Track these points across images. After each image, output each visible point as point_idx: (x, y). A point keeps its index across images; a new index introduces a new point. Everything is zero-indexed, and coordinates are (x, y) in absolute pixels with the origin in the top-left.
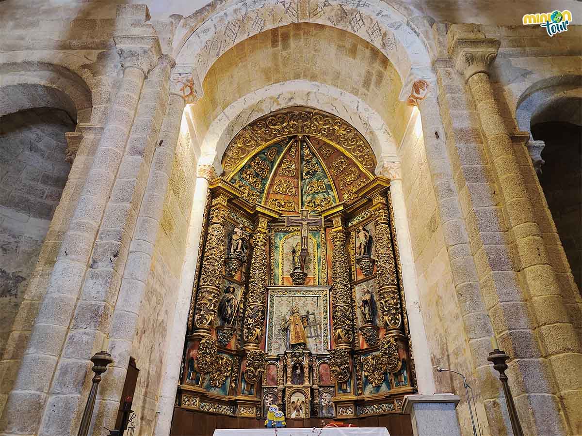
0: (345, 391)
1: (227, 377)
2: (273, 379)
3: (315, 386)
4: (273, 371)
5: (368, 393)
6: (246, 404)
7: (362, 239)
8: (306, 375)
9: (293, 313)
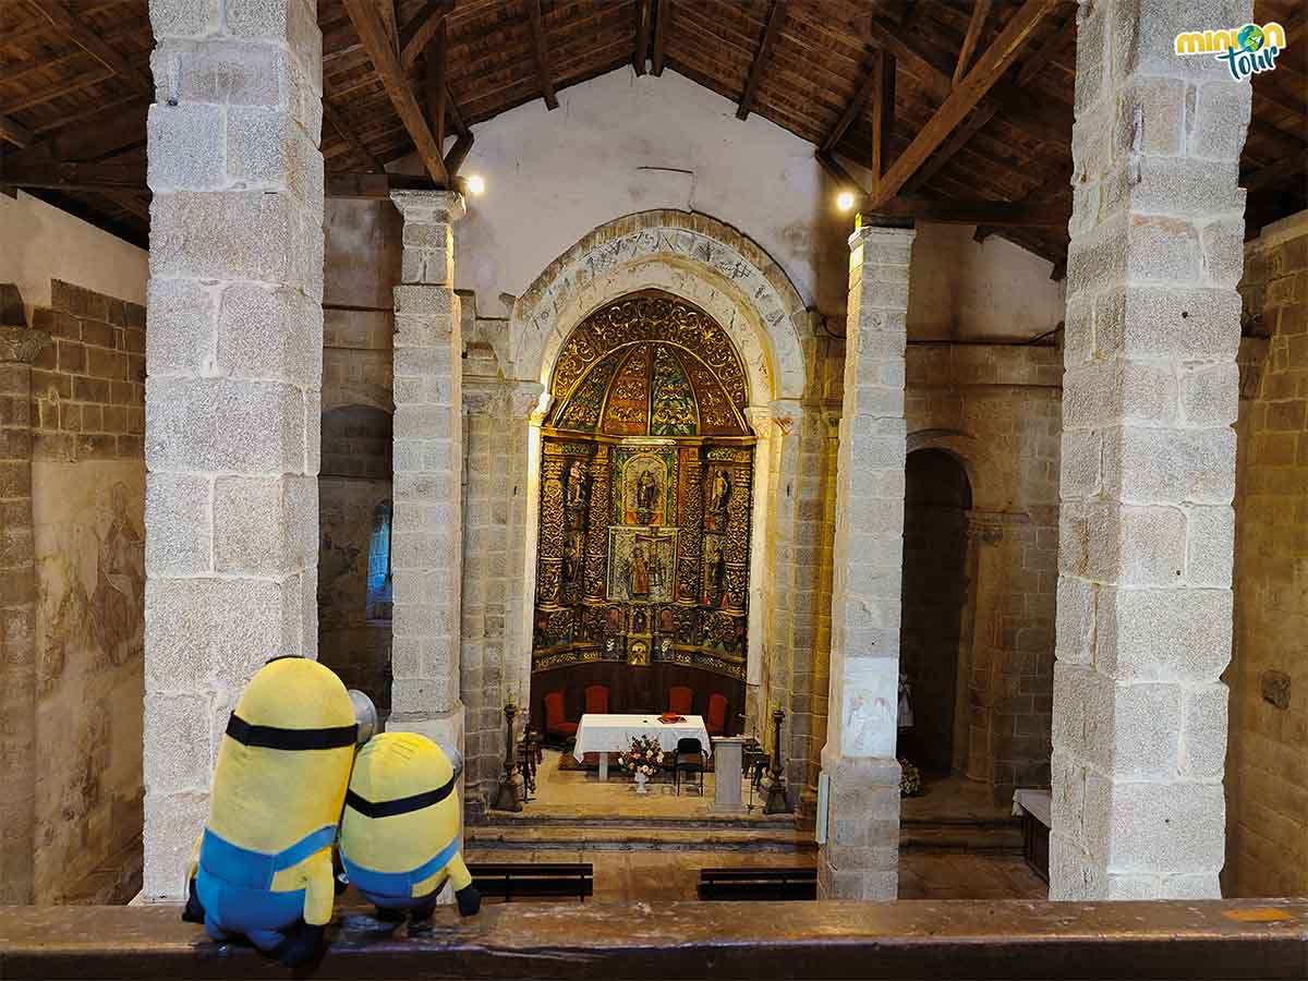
0: (685, 641)
2: (614, 622)
4: (615, 615)
5: (706, 646)
6: (589, 650)
7: (719, 490)
8: (649, 623)
9: (636, 556)
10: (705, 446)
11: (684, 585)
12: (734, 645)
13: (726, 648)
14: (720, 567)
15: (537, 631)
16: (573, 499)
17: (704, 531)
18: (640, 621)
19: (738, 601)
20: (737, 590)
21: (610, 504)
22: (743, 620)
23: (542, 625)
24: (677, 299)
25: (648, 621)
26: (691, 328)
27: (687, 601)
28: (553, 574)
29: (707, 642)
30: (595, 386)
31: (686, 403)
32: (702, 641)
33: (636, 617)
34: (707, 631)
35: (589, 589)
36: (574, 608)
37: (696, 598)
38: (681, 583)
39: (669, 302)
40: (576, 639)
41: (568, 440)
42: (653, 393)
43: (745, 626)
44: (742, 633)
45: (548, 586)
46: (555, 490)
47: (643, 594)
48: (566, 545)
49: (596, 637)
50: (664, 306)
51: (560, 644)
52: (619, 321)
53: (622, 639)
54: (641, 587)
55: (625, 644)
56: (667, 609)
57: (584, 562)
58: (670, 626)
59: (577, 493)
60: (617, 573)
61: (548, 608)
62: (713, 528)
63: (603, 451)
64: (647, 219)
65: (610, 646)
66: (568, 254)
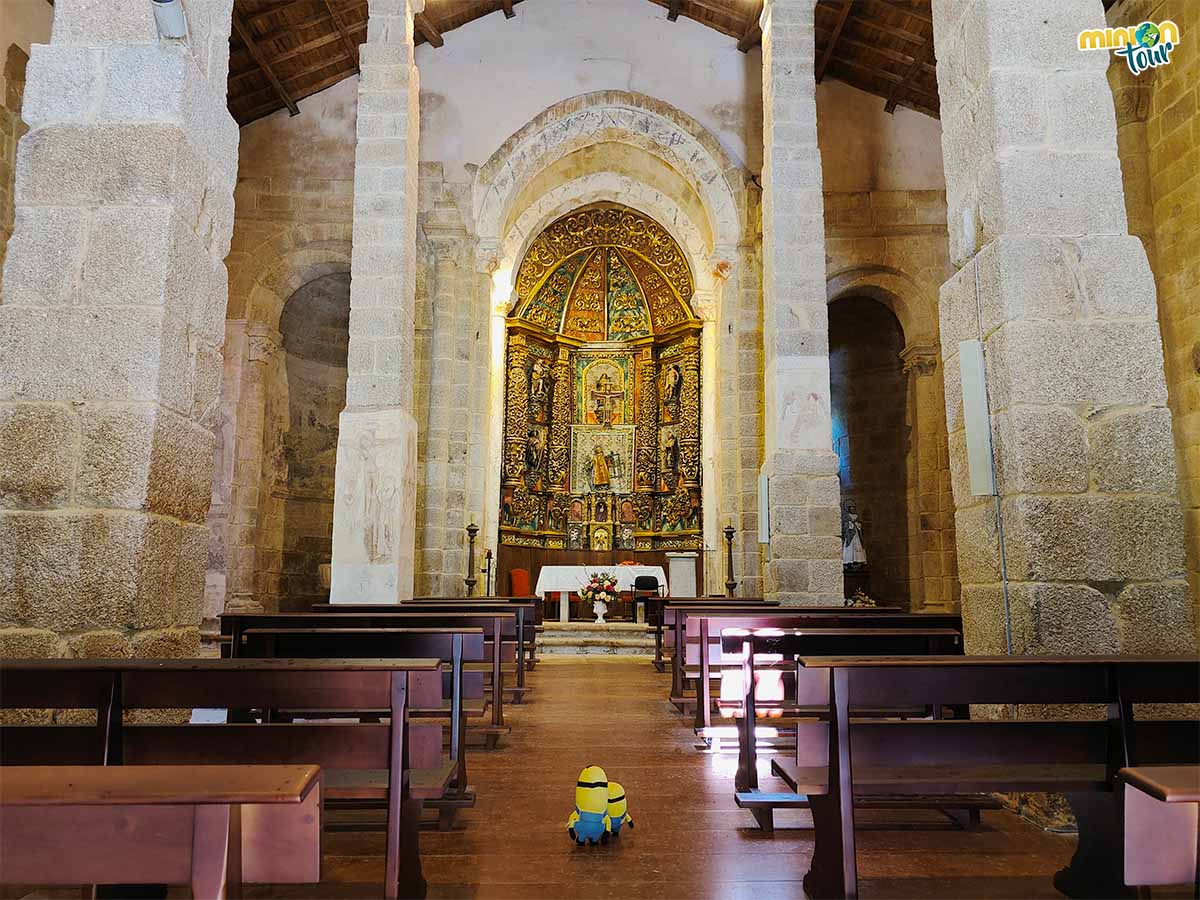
0: (645, 528)
1: (535, 515)
2: (578, 516)
4: (578, 508)
5: (665, 531)
6: (554, 538)
7: (671, 380)
8: (609, 513)
9: (597, 452)
10: (657, 348)
11: (642, 474)
12: (690, 519)
13: (683, 526)
14: (674, 451)
15: (504, 507)
16: (536, 392)
17: (659, 424)
18: (602, 510)
19: (691, 475)
20: (691, 464)
21: (572, 404)
22: (697, 492)
23: (508, 499)
24: (627, 209)
25: (609, 509)
26: (639, 233)
27: (645, 489)
28: (518, 452)
29: (667, 526)
30: (555, 292)
31: (639, 312)
32: (661, 527)
33: (598, 506)
34: (665, 516)
35: (553, 479)
36: (538, 496)
37: (654, 486)
38: (639, 472)
39: (619, 212)
40: (542, 527)
41: (531, 337)
42: (608, 305)
43: (699, 498)
44: (696, 505)
45: (512, 463)
46: (519, 376)
47: (604, 485)
48: (531, 435)
49: (560, 526)
50: (615, 215)
51: (525, 529)
52: (575, 230)
53: (585, 529)
54: (601, 479)
55: (588, 532)
56: (627, 501)
57: (548, 455)
58: (630, 517)
59: (541, 387)
60: (579, 469)
61: (513, 483)
62: (668, 419)
63: (563, 354)
64: (592, 100)
65: (574, 536)
66: (523, 130)
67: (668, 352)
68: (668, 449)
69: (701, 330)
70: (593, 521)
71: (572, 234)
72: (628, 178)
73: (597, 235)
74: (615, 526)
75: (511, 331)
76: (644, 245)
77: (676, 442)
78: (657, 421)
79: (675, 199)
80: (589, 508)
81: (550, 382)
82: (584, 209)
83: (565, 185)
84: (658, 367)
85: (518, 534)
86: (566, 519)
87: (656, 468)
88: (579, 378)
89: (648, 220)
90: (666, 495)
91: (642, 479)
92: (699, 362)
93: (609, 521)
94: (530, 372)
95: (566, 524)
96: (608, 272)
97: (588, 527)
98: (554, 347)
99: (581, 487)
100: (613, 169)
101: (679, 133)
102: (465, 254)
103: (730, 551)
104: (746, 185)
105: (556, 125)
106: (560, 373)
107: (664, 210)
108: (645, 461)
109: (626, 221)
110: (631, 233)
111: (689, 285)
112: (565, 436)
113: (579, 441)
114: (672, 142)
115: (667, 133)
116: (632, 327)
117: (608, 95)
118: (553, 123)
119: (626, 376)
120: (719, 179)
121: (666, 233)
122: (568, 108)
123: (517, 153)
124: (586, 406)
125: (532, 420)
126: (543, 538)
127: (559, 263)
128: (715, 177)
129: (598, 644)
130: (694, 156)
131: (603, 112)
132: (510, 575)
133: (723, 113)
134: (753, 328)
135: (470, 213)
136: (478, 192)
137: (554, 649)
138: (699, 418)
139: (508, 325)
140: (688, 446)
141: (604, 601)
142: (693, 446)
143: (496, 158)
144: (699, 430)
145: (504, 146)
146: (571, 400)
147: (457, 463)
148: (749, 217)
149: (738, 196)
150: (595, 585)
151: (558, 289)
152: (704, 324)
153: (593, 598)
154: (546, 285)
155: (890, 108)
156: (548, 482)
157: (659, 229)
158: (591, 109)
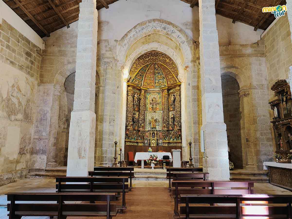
0: (166, 140)
1: (135, 136)
2: (147, 136)
3: (158, 138)
4: (147, 134)
5: (171, 140)
6: (140, 142)
7: (172, 99)
8: (156, 135)
9: (152, 119)
10: (169, 90)
11: (165, 125)
12: (178, 138)
13: (176, 139)
14: (174, 118)
15: (126, 134)
16: (135, 102)
17: (169, 111)
18: (154, 135)
19: (178, 125)
20: (178, 122)
21: (145, 105)
22: (180, 130)
23: (127, 132)
24: (160, 52)
25: (156, 134)
26: (163, 59)
27: (166, 129)
28: (130, 119)
29: (172, 139)
30: (141, 75)
31: (164, 80)
32: (170, 139)
33: (153, 134)
34: (171, 137)
35: (140, 126)
36: (136, 131)
37: (168, 128)
38: (164, 124)
39: (158, 53)
40: (137, 140)
41: (134, 87)
42: (155, 78)
43: (181, 132)
44: (180, 134)
45: (129, 122)
46: (130, 98)
47: (154, 128)
48: (134, 114)
49: (142, 139)
50: (157, 54)
51: (133, 140)
52: (146, 58)
53: (149, 140)
54: (153, 126)
55: (150, 141)
56: (161, 132)
57: (139, 119)
58: (161, 137)
59: (137, 101)
60: (147, 123)
61: (129, 128)
62: (172, 110)
63: (143, 92)
64: (150, 21)
65: (146, 142)
66: (131, 30)
67: (171, 91)
68: (172, 118)
69: (181, 85)
70: (151, 138)
71: (145, 59)
72: (160, 44)
73: (151, 59)
74: (157, 139)
75: (128, 86)
76: (165, 62)
77: (174, 116)
78: (169, 110)
79: (173, 49)
80: (150, 134)
81: (139, 100)
82: (148, 53)
83: (143, 46)
84: (169, 95)
85: (130, 142)
86: (144, 137)
87: (169, 123)
88: (147, 98)
89: (166, 55)
90: (171, 130)
91: (165, 126)
92: (180, 94)
93: (156, 138)
94: (133, 97)
95: (144, 138)
96: (155, 69)
97: (150, 139)
98: (140, 90)
99: (148, 128)
100: (156, 42)
101: (174, 30)
102: (114, 65)
103: (190, 149)
104: (193, 44)
105: (140, 29)
106: (142, 97)
107: (170, 52)
108: (165, 121)
109: (160, 56)
110: (161, 59)
111: (177, 73)
112: (143, 114)
113: (147, 115)
114: (172, 33)
115: (171, 30)
116: (161, 84)
117: (154, 20)
118: (139, 28)
119: (160, 98)
120: (185, 43)
121: (171, 58)
122: (143, 24)
123: (129, 37)
124: (149, 106)
125: (134, 110)
126: (137, 142)
127: (141, 67)
128: (184, 42)
129: (152, 178)
130: (179, 36)
131: (153, 25)
132: (128, 154)
133: (186, 25)
134: (196, 84)
135: (116, 53)
136: (118, 47)
137: (139, 179)
138: (180, 109)
139: (128, 84)
140: (177, 117)
141: (154, 163)
142: (179, 117)
143: (123, 38)
144: (180, 113)
145: (125, 35)
146: (145, 104)
147: (112, 123)
148: (194, 53)
149: (191, 47)
150: (151, 158)
151: (141, 74)
152: (182, 83)
153: (151, 162)
154: (138, 73)
155: (234, 22)
156: (139, 127)
157: (168, 57)
158: (150, 24)
